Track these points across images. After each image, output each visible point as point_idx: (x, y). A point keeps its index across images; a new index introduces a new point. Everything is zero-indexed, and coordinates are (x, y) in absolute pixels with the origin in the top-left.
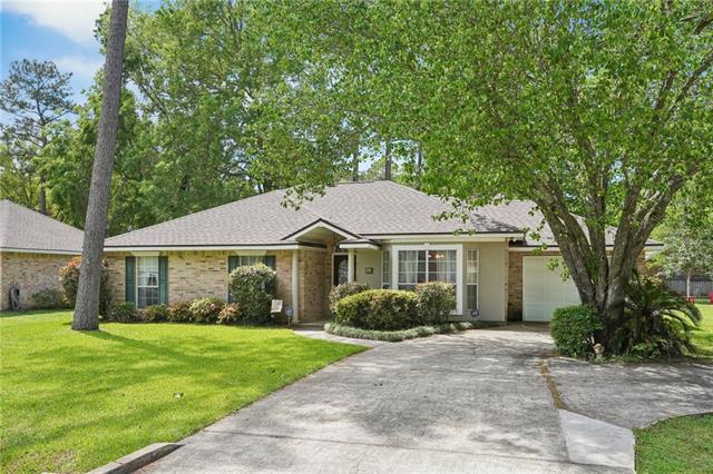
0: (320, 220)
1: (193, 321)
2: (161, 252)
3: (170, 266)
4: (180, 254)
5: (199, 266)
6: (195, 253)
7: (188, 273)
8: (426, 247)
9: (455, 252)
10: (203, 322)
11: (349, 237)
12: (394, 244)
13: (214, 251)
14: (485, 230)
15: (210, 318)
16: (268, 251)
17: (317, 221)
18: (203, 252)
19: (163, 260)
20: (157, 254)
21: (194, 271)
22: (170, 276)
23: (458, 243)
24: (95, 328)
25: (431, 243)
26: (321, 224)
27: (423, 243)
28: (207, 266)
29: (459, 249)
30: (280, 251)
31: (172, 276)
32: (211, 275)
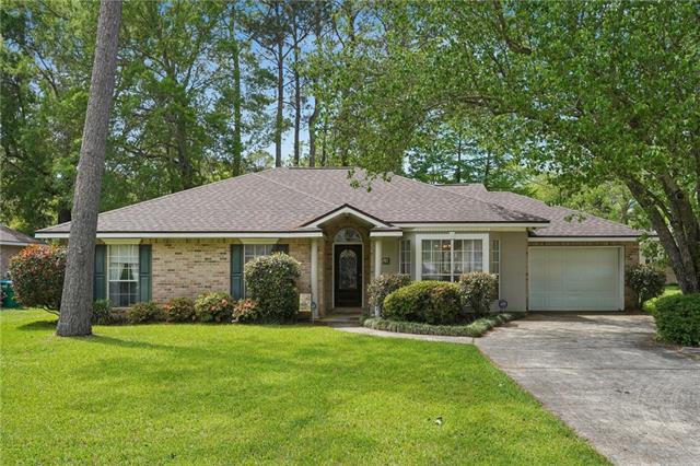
0: (346, 205)
1: (197, 321)
2: (142, 239)
3: (154, 256)
4: (168, 243)
5: (192, 256)
6: (188, 240)
7: (179, 264)
8: (451, 236)
9: (481, 241)
10: (212, 321)
11: (379, 225)
12: (419, 232)
13: (213, 239)
14: (513, 219)
15: (220, 316)
16: (280, 239)
17: (342, 207)
18: (198, 240)
19: (145, 248)
20: (138, 242)
21: (186, 262)
22: (153, 268)
23: (484, 232)
24: (89, 333)
25: (456, 232)
26: (347, 210)
27: (448, 232)
28: (203, 255)
29: (486, 238)
30: (294, 239)
31: (156, 268)
32: (208, 267)
